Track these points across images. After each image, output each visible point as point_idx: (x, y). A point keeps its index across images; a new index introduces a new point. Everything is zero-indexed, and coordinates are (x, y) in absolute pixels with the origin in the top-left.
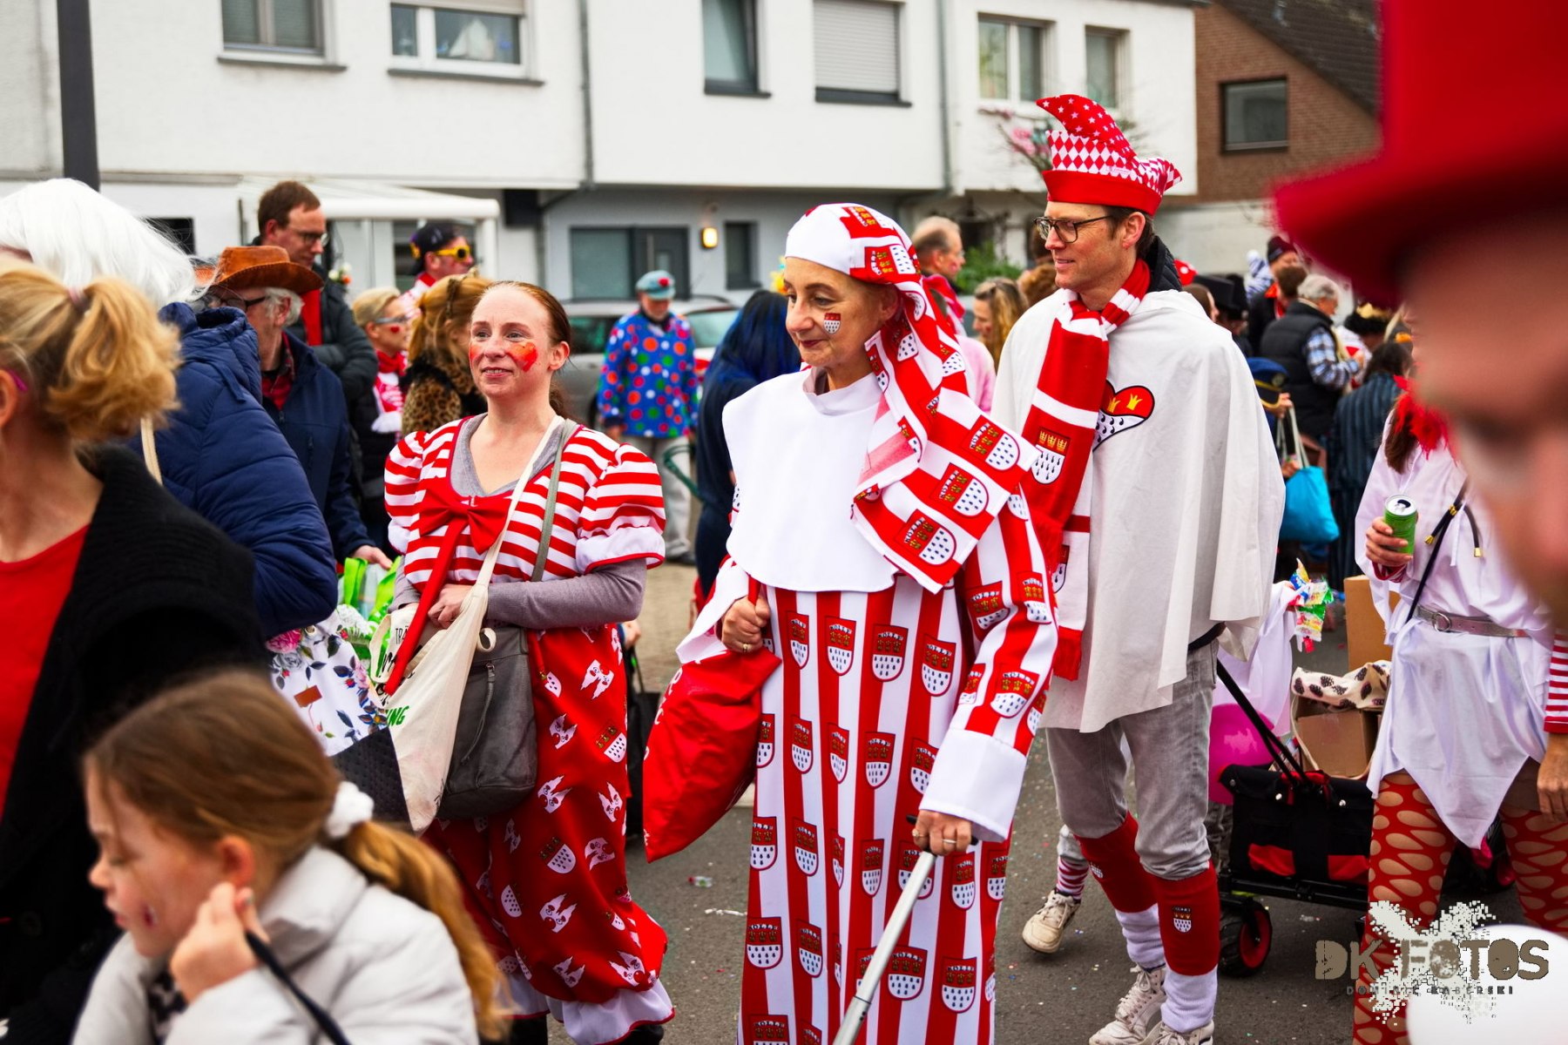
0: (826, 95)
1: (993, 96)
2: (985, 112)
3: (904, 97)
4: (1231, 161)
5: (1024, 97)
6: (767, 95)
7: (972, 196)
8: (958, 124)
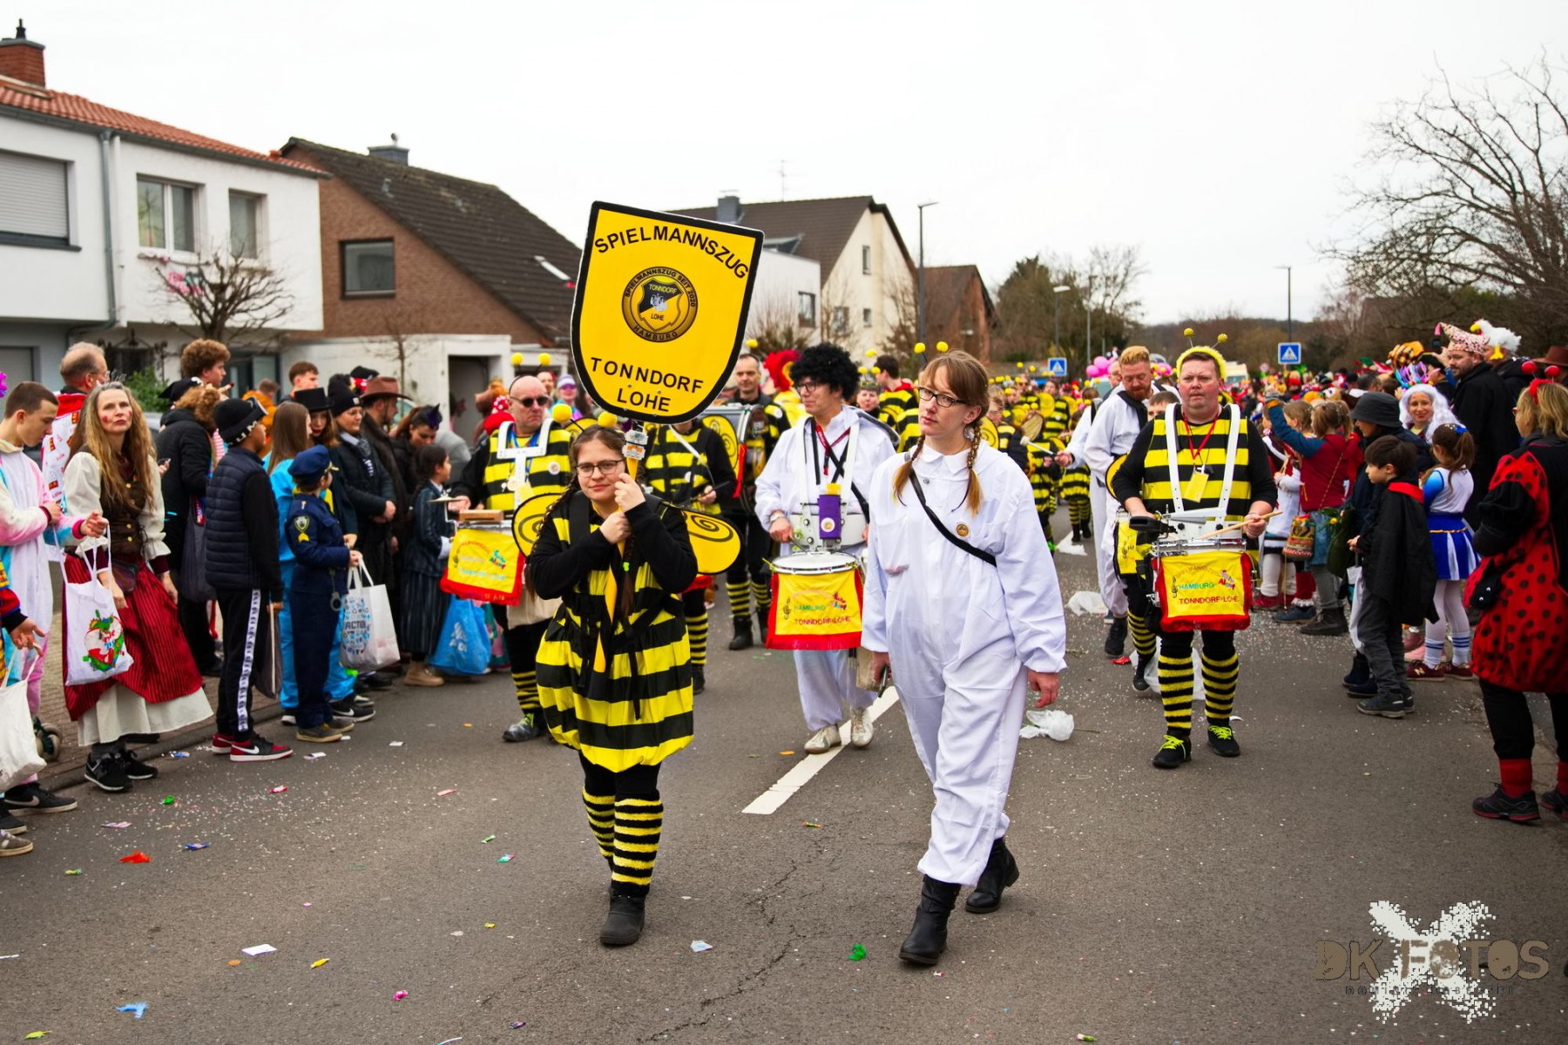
1: (152, 246)
2: (143, 258)
3: (73, 242)
4: (350, 304)
5: (178, 247)
7: (134, 328)
8: (122, 267)
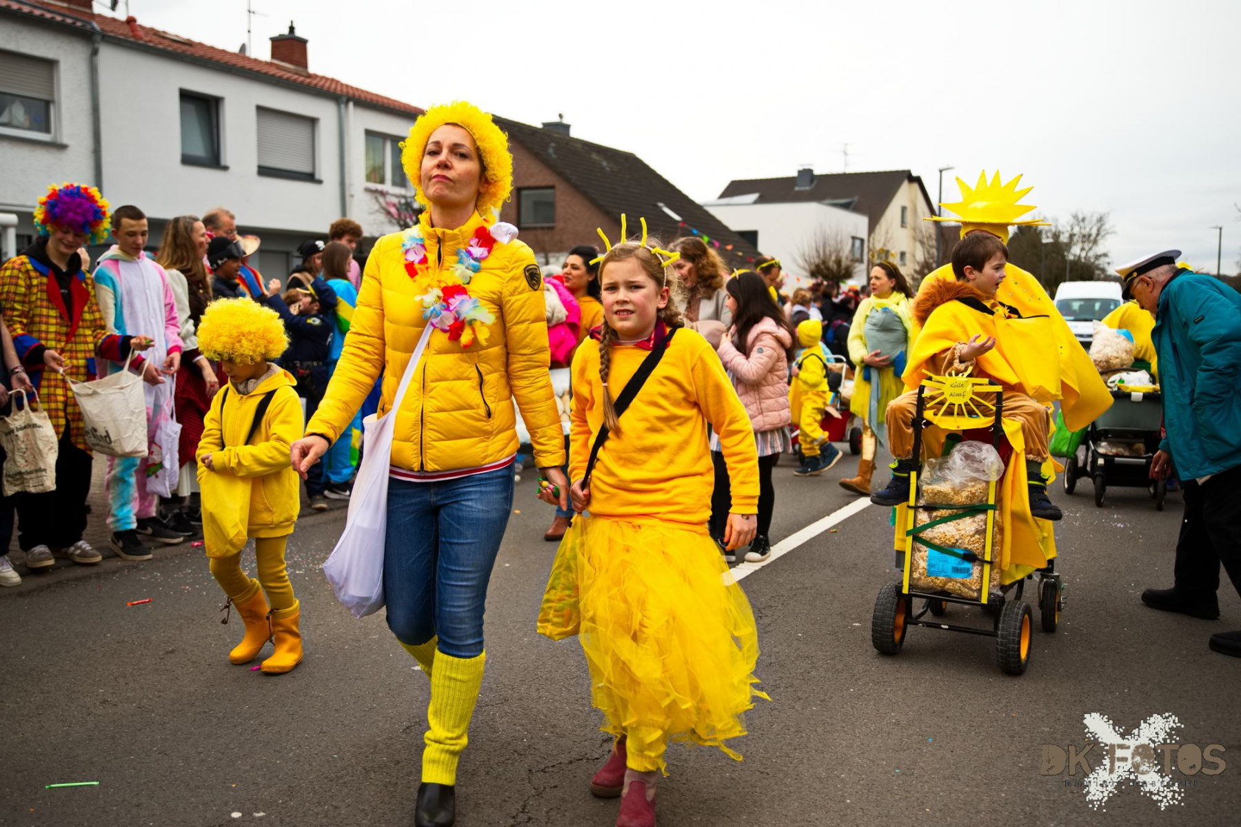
0: (264, 171)
1: (375, 182)
2: (368, 190)
3: (317, 177)
5: (394, 184)
6: (226, 168)
8: (352, 196)
